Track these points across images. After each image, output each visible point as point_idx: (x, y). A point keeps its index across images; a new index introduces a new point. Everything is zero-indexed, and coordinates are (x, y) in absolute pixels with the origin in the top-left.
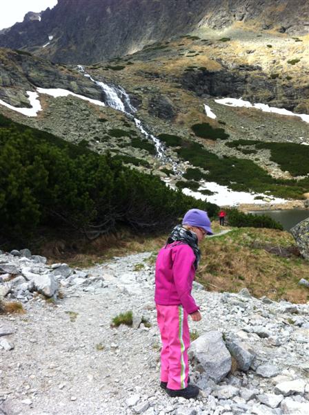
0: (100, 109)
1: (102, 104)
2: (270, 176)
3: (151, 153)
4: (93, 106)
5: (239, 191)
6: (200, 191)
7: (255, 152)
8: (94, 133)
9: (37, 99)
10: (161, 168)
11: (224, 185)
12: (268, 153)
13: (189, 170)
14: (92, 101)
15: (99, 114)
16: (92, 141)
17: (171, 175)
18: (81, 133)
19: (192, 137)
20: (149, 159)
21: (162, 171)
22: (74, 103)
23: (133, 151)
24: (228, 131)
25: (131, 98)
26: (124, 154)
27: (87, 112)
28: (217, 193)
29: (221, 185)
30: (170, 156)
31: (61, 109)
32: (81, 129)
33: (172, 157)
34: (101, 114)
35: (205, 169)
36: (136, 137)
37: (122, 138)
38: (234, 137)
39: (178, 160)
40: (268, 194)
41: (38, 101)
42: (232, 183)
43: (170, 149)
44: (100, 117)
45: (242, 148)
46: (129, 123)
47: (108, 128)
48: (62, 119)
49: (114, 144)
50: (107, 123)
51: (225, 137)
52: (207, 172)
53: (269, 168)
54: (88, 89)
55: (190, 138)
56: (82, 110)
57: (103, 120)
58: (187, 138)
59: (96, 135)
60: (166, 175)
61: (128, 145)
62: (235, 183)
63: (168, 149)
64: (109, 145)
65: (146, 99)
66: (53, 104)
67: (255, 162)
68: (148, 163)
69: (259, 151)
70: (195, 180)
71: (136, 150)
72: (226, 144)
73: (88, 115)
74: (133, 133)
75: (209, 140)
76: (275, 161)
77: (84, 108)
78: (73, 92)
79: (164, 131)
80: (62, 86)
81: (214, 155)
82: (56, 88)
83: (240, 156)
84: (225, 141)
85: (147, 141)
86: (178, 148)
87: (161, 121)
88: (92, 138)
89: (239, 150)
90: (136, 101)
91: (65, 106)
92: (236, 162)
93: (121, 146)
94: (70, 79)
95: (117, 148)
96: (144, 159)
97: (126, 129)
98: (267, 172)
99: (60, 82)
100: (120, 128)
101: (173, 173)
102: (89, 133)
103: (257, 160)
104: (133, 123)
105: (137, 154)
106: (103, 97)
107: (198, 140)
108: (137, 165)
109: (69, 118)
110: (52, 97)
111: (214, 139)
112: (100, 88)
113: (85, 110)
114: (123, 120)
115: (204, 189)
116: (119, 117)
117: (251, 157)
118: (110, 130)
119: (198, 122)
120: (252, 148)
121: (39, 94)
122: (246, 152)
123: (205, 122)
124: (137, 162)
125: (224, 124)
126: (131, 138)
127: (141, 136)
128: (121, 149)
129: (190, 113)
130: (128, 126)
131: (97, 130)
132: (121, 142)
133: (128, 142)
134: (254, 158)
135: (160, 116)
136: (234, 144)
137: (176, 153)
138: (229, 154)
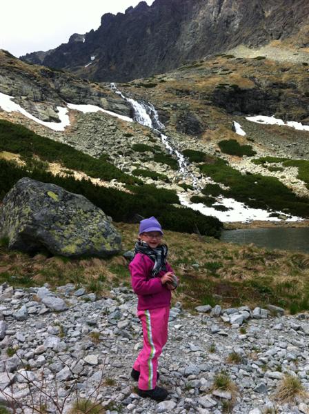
0: (128, 124)
1: (131, 120)
2: (295, 195)
3: (173, 169)
4: (120, 122)
5: (256, 208)
6: (214, 207)
7: (281, 170)
8: (118, 148)
9: (67, 114)
10: (180, 183)
11: (242, 202)
12: (295, 170)
13: (208, 186)
14: (120, 117)
15: (126, 129)
16: (115, 155)
17: (188, 190)
18: (105, 148)
19: (217, 154)
20: (170, 173)
21: (180, 185)
22: (101, 118)
23: (154, 165)
24: (255, 148)
25: (158, 114)
26: (144, 169)
27: (114, 128)
29: (238, 201)
30: (191, 172)
31: (90, 125)
32: (106, 143)
33: (194, 172)
34: (128, 129)
35: (226, 185)
36: (160, 152)
37: (146, 152)
38: (261, 153)
39: (200, 175)
40: (286, 212)
41: (67, 116)
42: (250, 199)
43: (193, 165)
44: (126, 133)
45: (269, 165)
46: (154, 138)
47: (133, 143)
48: (88, 134)
49: (137, 158)
50: (133, 137)
51: (253, 154)
52: (227, 188)
53: (294, 186)
54: (118, 106)
55: (215, 154)
56: (109, 126)
57: (129, 135)
58: (213, 154)
59: (120, 150)
60: (184, 190)
61: (151, 159)
62: (254, 199)
63: (191, 165)
64: (131, 159)
65: (174, 115)
66: (81, 119)
67: (281, 180)
68: (167, 178)
69: (286, 168)
70: (213, 196)
71: (158, 164)
72: (252, 161)
73: (114, 130)
74: (158, 148)
75: (235, 157)
76: (302, 180)
77: (111, 124)
78: (103, 108)
79: (189, 147)
80: (92, 102)
81: (238, 171)
82: (86, 104)
83: (266, 173)
84: (252, 158)
85: (171, 156)
86: (201, 163)
87: (188, 138)
88: (116, 152)
89: (266, 167)
90: (164, 117)
91: (93, 121)
92: (259, 179)
93: (144, 161)
94: (100, 95)
95: (138, 162)
96: (165, 174)
97: (151, 144)
98: (291, 190)
99: (90, 98)
100: (145, 143)
101: (192, 189)
102: (113, 148)
103: (283, 177)
104: (159, 139)
105: (158, 168)
106: (131, 113)
107: (224, 156)
108: (155, 179)
109: (95, 133)
110: (82, 112)
111: (240, 156)
112: (129, 104)
113: (112, 125)
114: (149, 136)
115: (219, 204)
116: (146, 132)
117: (277, 175)
118: (134, 145)
119: (226, 139)
120: (280, 165)
121: (70, 110)
122: (271, 169)
123: (233, 138)
124: (155, 176)
125: (253, 141)
126: (154, 153)
127: (166, 151)
128: (143, 164)
129: (218, 129)
130: (154, 141)
131: (122, 145)
132: (143, 157)
133: (150, 157)
134: (280, 175)
135: (187, 132)
136: (261, 162)
137: (198, 169)
138: (254, 172)
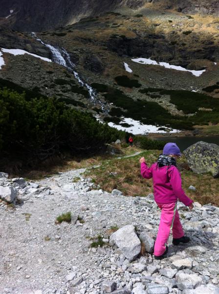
0: (48, 64)
1: (50, 61)
2: (170, 114)
3: (86, 97)
4: (43, 62)
5: (148, 125)
6: (121, 124)
7: (159, 97)
8: (44, 82)
9: (2, 56)
10: (93, 108)
11: (137, 120)
12: (168, 97)
13: (113, 109)
14: (42, 58)
15: (47, 68)
16: (42, 87)
17: (100, 113)
18: (34, 82)
19: (115, 86)
20: (84, 101)
21: (93, 109)
22: (29, 60)
23: (73, 95)
24: (140, 82)
25: (70, 56)
26: (66, 98)
27: (38, 67)
28: (133, 125)
29: (135, 120)
30: (99, 99)
31: (20, 64)
32: (34, 78)
33: (101, 99)
34: (49, 68)
35: (124, 109)
36: (74, 85)
37: (65, 85)
38: (145, 86)
39: (105, 102)
40: (168, 127)
41: (2, 58)
42: (143, 118)
43: (99, 94)
44: (48, 70)
45: (151, 93)
46: (69, 74)
47: (54, 78)
48: (20, 71)
49: (59, 90)
50: (53, 74)
51: (139, 86)
52: (125, 111)
53: (169, 108)
54: (39, 50)
55: (114, 86)
56: (35, 65)
57: (50, 73)
58: (112, 86)
59: (46, 83)
60: (97, 113)
61: (69, 91)
62: (145, 118)
63: (98, 94)
64: (55, 91)
65: (82, 57)
66: (14, 60)
67: (160, 104)
68: (83, 104)
69: (162, 96)
70: (117, 116)
71: (75, 94)
72: (139, 91)
73: (39, 69)
74: (73, 82)
75: (127, 88)
76: (173, 104)
77: (36, 63)
78: (28, 51)
79: (95, 81)
80: (20, 47)
81: (131, 98)
82: (16, 49)
83: (149, 99)
84: (139, 89)
85: (83, 88)
86: (105, 93)
87: (93, 74)
88: (43, 85)
89: (148, 95)
90: (74, 59)
91: (22, 62)
92: (146, 104)
93: (64, 92)
94: (26, 42)
95: (61, 93)
96: (81, 101)
97: (67, 79)
98: (167, 111)
99: (19, 44)
100: (63, 78)
101: (102, 111)
102: (40, 82)
103: (161, 102)
104: (73, 75)
105: (76, 97)
106: (50, 55)
107: (119, 88)
108: (75, 105)
109: (25, 71)
110: (13, 55)
111: (131, 87)
112: (48, 49)
113: (37, 65)
114: (65, 73)
115: (124, 123)
116: (63, 70)
117: (157, 100)
118: (56, 80)
119: (119, 75)
120: (158, 93)
121: (3, 53)
122: (153, 97)
123: (124, 75)
124: (75, 103)
125: (138, 76)
126: (71, 86)
127: (79, 84)
128: (64, 94)
129: (114, 68)
130: (69, 77)
131: (46, 79)
132: (64, 89)
133: (69, 89)
134: (159, 101)
135: (92, 70)
136: (145, 91)
137: (104, 97)
138: (141, 98)
